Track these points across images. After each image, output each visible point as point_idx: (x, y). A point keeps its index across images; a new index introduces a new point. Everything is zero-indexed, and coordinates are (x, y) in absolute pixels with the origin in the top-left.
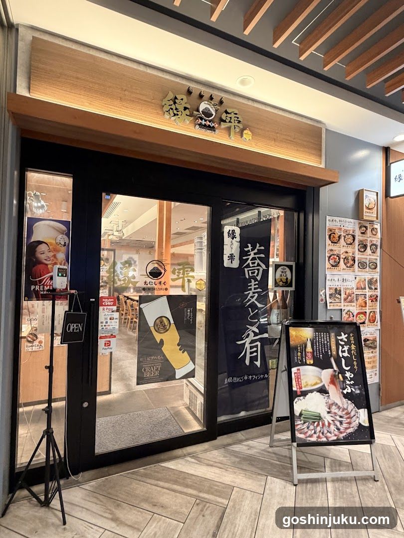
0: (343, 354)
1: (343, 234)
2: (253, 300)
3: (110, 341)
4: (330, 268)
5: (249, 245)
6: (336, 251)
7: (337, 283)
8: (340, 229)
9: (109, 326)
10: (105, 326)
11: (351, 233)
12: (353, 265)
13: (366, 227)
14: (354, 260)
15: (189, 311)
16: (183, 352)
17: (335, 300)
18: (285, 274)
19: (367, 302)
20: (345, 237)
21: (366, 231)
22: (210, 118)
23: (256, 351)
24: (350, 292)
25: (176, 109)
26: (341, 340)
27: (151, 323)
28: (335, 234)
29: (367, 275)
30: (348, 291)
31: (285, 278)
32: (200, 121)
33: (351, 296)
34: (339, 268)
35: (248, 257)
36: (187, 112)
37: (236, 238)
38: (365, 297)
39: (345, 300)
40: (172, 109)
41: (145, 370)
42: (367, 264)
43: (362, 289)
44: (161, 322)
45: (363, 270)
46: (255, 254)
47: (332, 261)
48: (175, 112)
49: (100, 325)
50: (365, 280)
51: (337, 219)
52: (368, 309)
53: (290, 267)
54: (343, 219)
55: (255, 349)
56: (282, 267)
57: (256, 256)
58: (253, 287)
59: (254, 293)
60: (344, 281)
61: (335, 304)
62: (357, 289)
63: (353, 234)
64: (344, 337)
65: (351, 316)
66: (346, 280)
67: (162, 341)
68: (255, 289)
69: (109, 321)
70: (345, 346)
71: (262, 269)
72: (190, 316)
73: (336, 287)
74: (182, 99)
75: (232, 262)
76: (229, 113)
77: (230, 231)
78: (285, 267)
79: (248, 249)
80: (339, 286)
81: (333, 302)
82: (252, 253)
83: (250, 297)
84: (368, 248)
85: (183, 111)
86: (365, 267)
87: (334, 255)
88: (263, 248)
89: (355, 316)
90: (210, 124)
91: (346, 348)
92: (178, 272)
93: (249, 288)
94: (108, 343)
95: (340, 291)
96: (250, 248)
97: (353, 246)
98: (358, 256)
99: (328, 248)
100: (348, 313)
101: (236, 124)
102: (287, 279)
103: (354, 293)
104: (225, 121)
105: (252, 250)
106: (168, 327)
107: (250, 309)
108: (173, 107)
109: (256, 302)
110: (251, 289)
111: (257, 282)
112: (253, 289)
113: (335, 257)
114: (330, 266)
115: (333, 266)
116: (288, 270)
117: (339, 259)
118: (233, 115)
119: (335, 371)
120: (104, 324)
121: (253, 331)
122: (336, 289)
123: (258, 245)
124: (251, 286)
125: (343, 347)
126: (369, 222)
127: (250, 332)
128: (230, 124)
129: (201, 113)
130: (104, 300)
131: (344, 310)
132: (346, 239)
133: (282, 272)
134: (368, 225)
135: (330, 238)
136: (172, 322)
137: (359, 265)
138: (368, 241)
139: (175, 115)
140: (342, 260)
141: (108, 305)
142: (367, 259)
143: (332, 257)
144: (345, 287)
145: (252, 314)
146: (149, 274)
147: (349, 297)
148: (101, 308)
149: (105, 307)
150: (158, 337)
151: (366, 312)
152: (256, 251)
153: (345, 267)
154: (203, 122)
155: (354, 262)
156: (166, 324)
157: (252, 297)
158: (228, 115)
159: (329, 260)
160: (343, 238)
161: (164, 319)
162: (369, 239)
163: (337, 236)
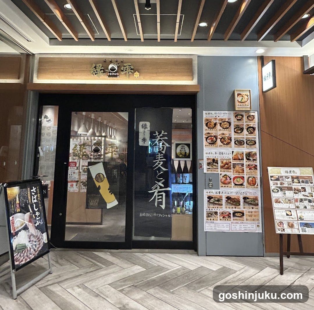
0: (34, 201)
1: (218, 122)
2: (159, 166)
3: (73, 184)
4: (208, 145)
5: (157, 132)
6: (213, 133)
7: (215, 155)
8: (216, 119)
9: (73, 176)
10: (71, 176)
11: (227, 120)
12: (230, 143)
13: (242, 116)
14: (230, 139)
15: (115, 171)
16: (111, 194)
17: (213, 167)
18: (184, 150)
19: (245, 169)
20: (221, 124)
21: (242, 118)
22: (114, 71)
23: (162, 198)
24: (227, 162)
25: (97, 71)
26: (33, 192)
27: (94, 177)
28: (211, 122)
29: (245, 149)
30: (225, 161)
31: (184, 152)
32: (109, 74)
33: (228, 165)
34: (216, 145)
35: (156, 139)
36: (102, 71)
37: (147, 128)
38: (243, 166)
39: (222, 167)
40: (94, 72)
41: (90, 201)
42: (244, 142)
43: (239, 159)
44: (99, 176)
45: (241, 146)
46: (160, 137)
47: (209, 140)
48: (96, 73)
49: (68, 176)
50: (243, 153)
51: (213, 112)
52: (246, 175)
53: (188, 145)
54: (218, 112)
55: (160, 197)
56: (182, 145)
57: (161, 138)
58: (159, 158)
59: (160, 161)
60: (221, 154)
61: (212, 170)
62: (235, 160)
63: (229, 121)
64: (34, 190)
65: (228, 178)
66: (222, 153)
67: (99, 186)
68: (161, 159)
69: (73, 174)
70: (35, 196)
71: (166, 147)
72: (116, 174)
73: (213, 158)
74: (100, 66)
75: (144, 143)
76: (125, 66)
77: (143, 124)
78: (184, 145)
79: (156, 134)
80: (217, 158)
81: (211, 168)
82: (159, 137)
83: (158, 164)
84: (245, 130)
85: (100, 71)
86: (242, 144)
87: (211, 136)
88: (166, 133)
89: (232, 179)
90: (114, 74)
91: (35, 197)
92: (109, 149)
93: (157, 158)
94: (72, 185)
95: (217, 161)
96: (157, 134)
97: (229, 130)
98: (234, 136)
99: (204, 132)
100: (225, 177)
101: (130, 70)
102: (186, 153)
103: (231, 163)
104: (123, 71)
105: (159, 135)
106: (103, 179)
107: (158, 171)
108: (95, 71)
109: (162, 167)
110: (158, 159)
111: (162, 155)
112: (159, 159)
113: (213, 137)
114: (208, 144)
115: (210, 144)
116: (186, 147)
117: (216, 139)
118: (127, 67)
119: (31, 213)
120: (71, 175)
121: (159, 185)
122: (214, 160)
123: (163, 132)
124: (158, 157)
125: (34, 197)
126: (245, 112)
127: (158, 186)
128: (126, 71)
129: (109, 70)
130: (71, 163)
131: (221, 174)
132: (221, 125)
133: (182, 148)
134: (244, 114)
135: (207, 125)
136: (105, 176)
137: (236, 142)
138: (245, 125)
139: (96, 74)
140: (219, 140)
141: (73, 166)
142: (244, 138)
143: (209, 138)
144: (221, 158)
145: (158, 175)
146: (93, 151)
147: (226, 166)
148: (69, 167)
149: (71, 167)
150: (97, 184)
151: (244, 177)
152: (161, 135)
153: (222, 144)
154: (111, 74)
155: (231, 141)
156: (102, 177)
157: (159, 164)
158: (124, 67)
159: (206, 140)
160: (219, 125)
161: (101, 174)
162: (245, 124)
163: (213, 124)
